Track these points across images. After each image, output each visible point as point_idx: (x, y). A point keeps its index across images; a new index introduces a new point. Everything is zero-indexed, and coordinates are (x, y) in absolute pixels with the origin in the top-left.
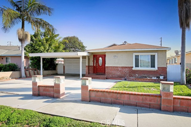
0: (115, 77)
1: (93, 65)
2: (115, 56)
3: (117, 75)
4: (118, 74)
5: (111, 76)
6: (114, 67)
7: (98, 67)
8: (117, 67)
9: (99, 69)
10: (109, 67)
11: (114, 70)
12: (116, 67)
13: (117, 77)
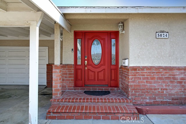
0: (163, 103)
1: (72, 62)
2: (162, 32)
3: (170, 95)
4: (173, 92)
5: (150, 98)
6: (160, 68)
7: (90, 67)
8: (171, 69)
9: (90, 73)
10: (143, 68)
11: (160, 79)
12: (165, 68)
13: (170, 103)
